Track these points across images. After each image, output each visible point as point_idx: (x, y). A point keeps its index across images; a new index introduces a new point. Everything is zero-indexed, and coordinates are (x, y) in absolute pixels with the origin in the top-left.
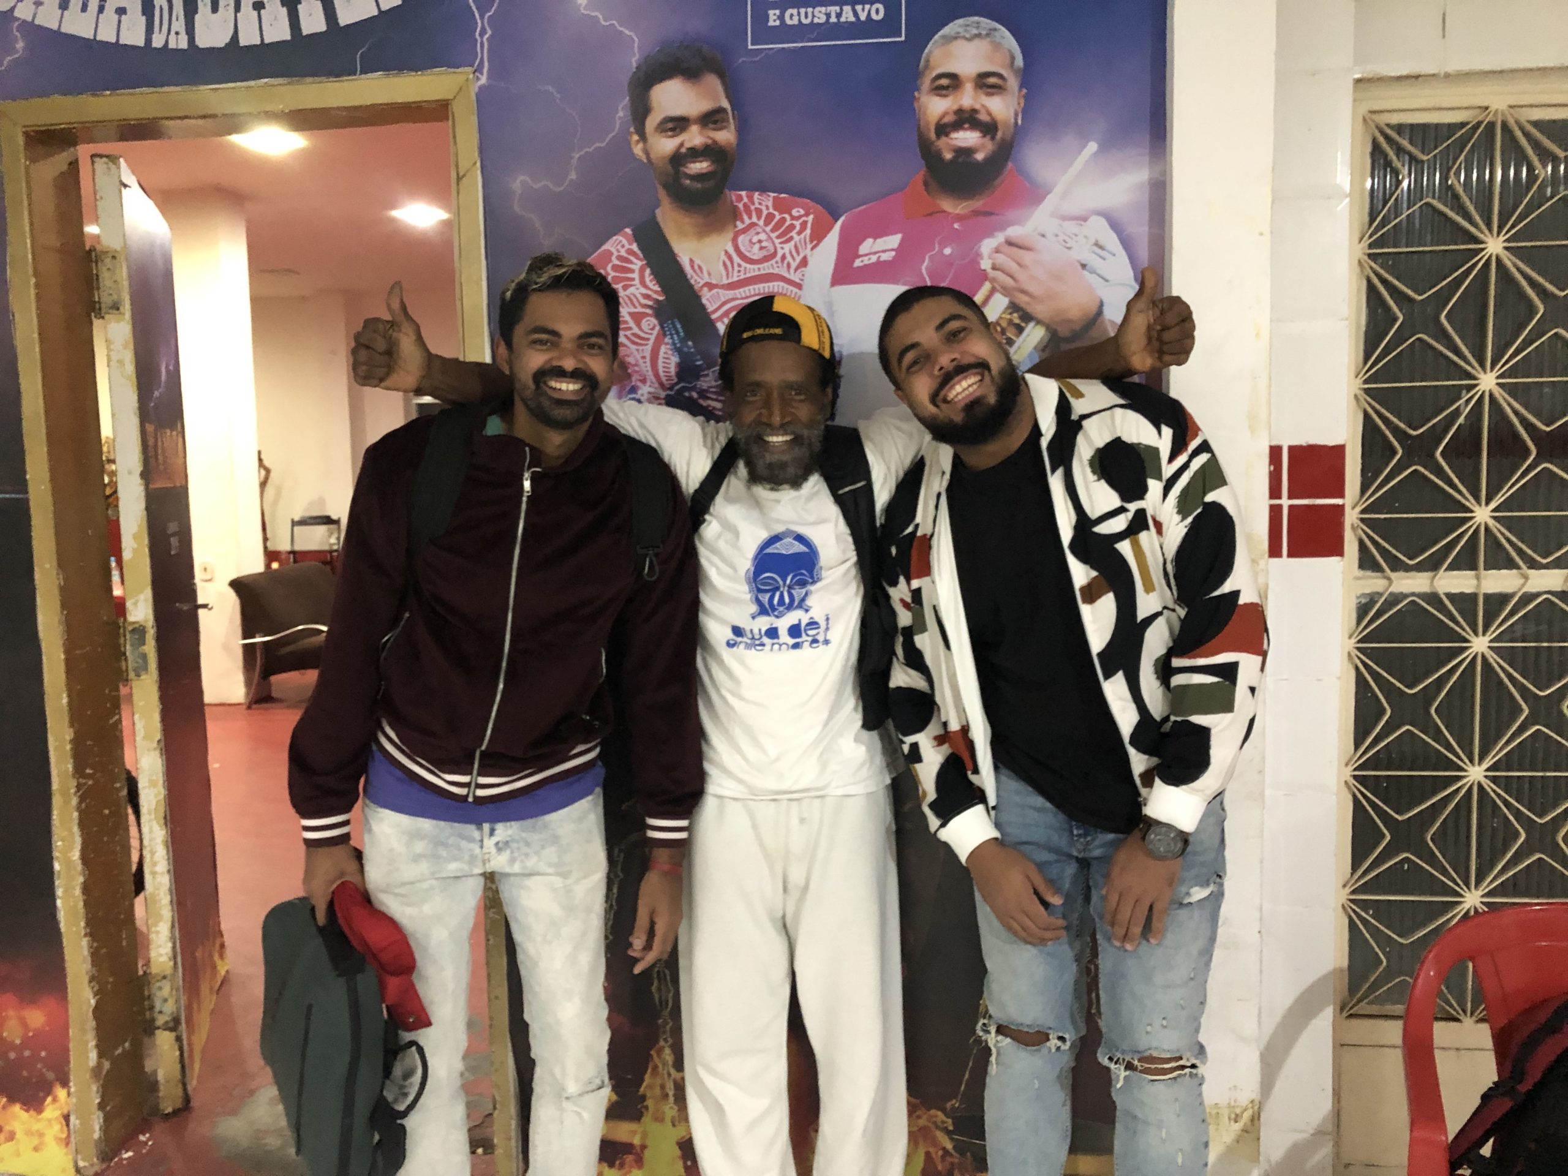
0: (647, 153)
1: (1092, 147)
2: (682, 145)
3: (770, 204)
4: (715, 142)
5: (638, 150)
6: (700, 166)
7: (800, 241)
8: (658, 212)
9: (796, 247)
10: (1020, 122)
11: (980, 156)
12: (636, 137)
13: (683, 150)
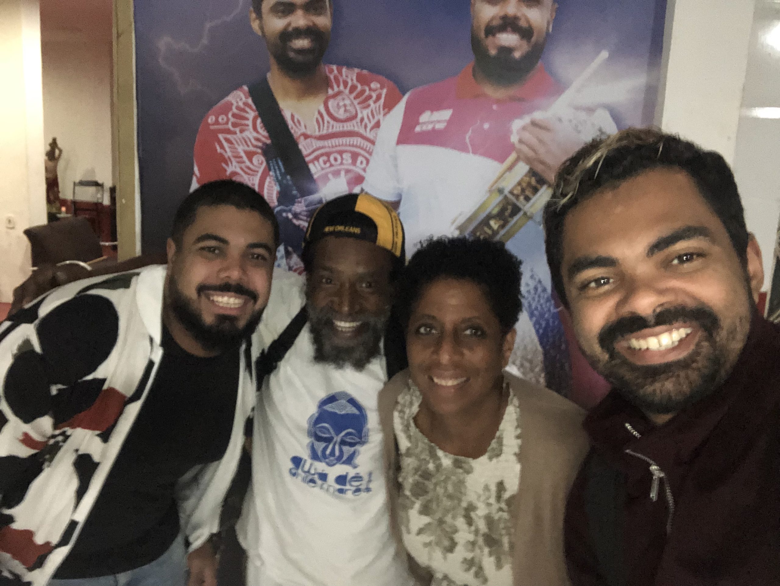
0: (262, 28)
1: (604, 54)
2: (289, 24)
3: (354, 78)
4: (314, 25)
5: (255, 25)
6: (302, 43)
7: (376, 108)
8: (269, 75)
9: (372, 111)
10: (551, 30)
11: (517, 55)
12: (254, 15)
13: (290, 29)
